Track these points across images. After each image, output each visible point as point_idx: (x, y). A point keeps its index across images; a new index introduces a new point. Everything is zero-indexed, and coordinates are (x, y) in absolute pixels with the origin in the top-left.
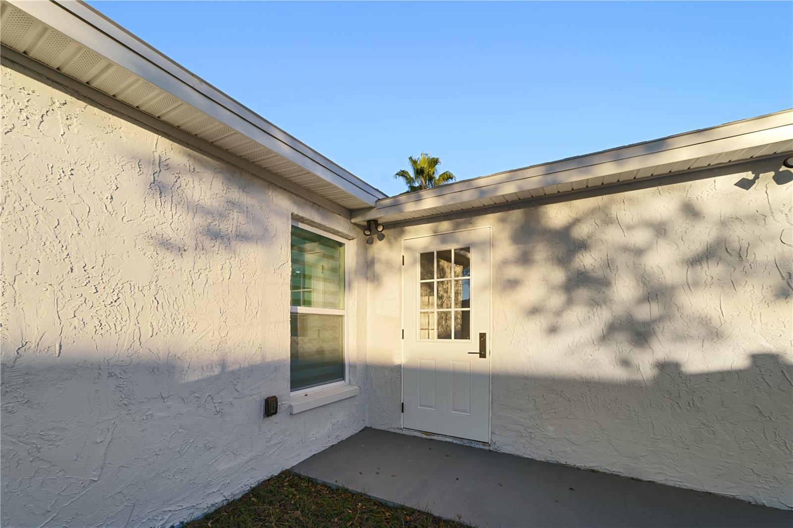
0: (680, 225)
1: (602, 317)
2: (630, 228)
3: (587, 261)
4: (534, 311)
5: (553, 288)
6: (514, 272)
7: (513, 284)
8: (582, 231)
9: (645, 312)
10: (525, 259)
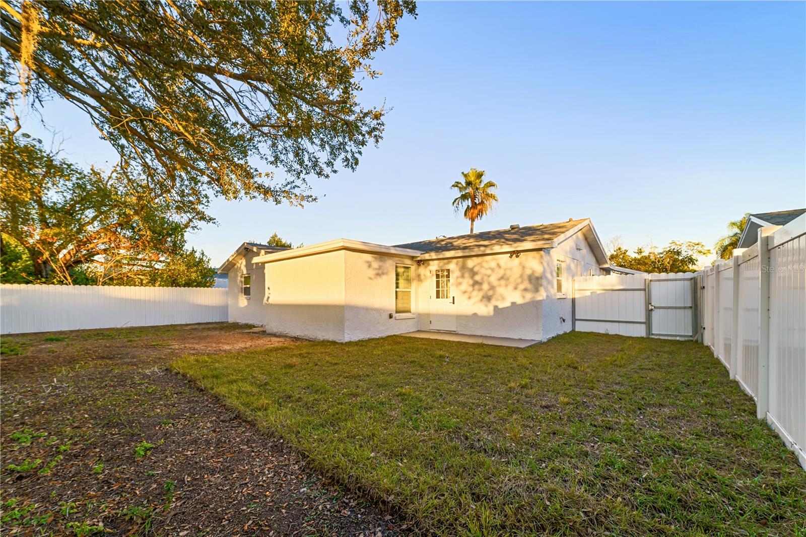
0: (497, 269)
1: (481, 294)
2: (487, 269)
3: (477, 278)
4: (465, 292)
5: (470, 285)
6: (460, 280)
7: (460, 284)
8: (476, 269)
9: (490, 293)
10: (463, 276)
